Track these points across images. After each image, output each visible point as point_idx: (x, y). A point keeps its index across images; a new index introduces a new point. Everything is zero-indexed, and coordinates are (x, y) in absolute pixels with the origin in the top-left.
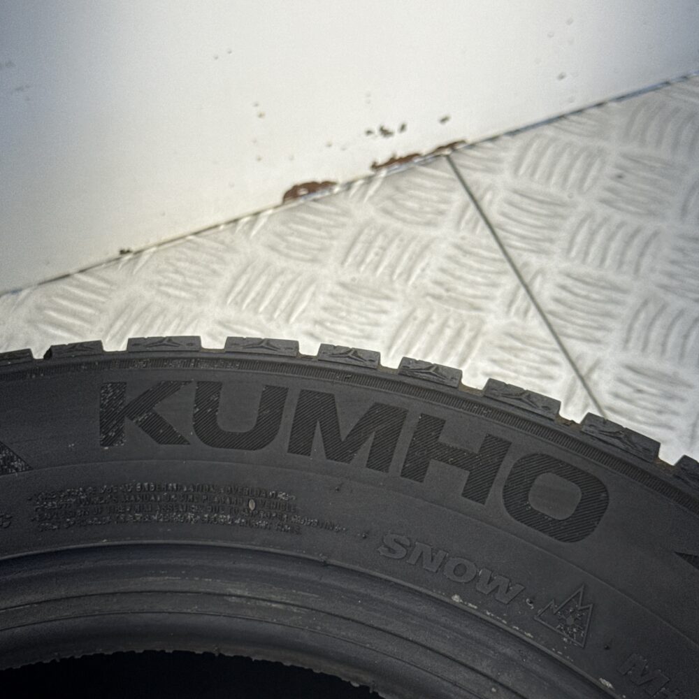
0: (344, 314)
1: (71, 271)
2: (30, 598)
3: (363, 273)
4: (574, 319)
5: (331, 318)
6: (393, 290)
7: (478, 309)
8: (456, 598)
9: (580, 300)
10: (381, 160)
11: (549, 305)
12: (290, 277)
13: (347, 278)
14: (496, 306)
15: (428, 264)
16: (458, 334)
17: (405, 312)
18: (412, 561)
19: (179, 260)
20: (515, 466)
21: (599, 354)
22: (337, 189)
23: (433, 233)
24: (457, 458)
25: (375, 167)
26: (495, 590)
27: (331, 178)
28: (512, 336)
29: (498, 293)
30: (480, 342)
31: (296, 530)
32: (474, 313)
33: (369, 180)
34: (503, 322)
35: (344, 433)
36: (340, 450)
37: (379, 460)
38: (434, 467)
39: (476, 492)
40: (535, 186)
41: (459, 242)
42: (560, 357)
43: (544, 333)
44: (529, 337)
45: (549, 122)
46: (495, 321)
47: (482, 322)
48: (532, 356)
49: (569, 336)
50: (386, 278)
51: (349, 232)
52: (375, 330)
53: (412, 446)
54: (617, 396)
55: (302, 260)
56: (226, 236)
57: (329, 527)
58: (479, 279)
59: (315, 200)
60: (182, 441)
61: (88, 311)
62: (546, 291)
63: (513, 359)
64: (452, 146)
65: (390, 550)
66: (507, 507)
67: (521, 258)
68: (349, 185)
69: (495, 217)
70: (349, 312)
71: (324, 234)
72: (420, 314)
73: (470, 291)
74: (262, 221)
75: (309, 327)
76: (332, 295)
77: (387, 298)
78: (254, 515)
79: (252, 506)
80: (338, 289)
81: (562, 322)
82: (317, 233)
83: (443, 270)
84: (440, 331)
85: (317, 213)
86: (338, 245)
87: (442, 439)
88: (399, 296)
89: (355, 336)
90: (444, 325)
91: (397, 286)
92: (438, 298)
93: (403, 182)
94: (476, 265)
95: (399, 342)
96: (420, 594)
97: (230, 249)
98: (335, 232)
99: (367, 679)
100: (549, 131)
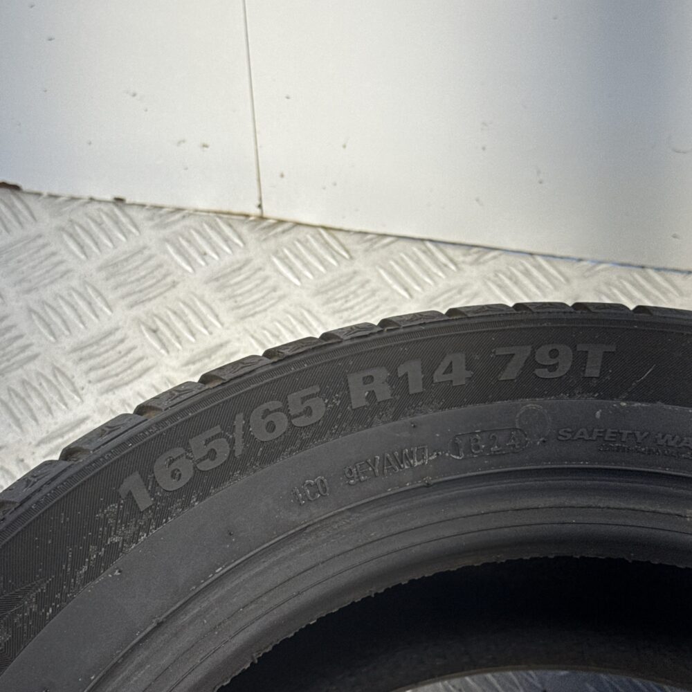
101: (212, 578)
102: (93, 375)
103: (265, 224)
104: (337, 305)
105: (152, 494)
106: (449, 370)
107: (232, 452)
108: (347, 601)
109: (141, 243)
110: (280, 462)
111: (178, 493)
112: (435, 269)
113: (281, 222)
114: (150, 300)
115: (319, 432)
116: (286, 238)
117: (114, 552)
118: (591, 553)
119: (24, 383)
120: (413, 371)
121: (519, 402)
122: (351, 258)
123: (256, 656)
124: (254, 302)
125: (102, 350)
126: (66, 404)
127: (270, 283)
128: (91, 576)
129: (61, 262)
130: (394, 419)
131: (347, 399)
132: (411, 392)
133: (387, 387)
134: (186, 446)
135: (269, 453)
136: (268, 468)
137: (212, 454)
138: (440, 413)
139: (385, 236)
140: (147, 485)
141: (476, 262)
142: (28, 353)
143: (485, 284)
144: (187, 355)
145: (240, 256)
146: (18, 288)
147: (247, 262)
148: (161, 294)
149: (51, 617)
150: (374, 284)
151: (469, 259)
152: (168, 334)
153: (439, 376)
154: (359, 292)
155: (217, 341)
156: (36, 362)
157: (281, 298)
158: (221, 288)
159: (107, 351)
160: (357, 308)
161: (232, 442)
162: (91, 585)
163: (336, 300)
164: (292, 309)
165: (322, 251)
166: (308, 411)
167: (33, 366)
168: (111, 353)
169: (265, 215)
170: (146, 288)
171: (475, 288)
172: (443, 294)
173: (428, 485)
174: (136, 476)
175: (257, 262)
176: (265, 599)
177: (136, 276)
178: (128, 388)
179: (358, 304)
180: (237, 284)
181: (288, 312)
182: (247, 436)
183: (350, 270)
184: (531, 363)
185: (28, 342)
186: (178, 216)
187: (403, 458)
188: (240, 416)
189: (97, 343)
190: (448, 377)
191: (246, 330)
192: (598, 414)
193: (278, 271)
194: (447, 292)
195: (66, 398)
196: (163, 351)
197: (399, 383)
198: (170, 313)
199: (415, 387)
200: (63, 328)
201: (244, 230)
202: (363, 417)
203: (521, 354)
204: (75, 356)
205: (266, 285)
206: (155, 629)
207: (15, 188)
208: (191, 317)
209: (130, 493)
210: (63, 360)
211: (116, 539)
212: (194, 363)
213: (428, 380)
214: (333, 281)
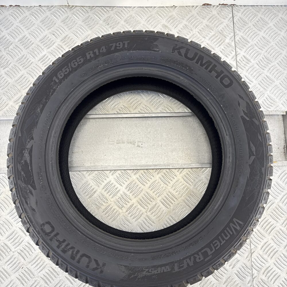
0: (205, 30)
1: (164, 6)
2: (156, 69)
3: (210, 24)
4: (239, 45)
5: (202, 30)
6: (214, 29)
7: (226, 37)
8: (208, 89)
9: (242, 42)
10: (221, 4)
11: (236, 41)
12: (199, 20)
13: (207, 24)
14: (228, 38)
15: (221, 26)
16: (221, 41)
17: (214, 34)
18: (205, 83)
19: (182, 10)
20: (223, 76)
21: (240, 52)
22: (212, 6)
23: (224, 20)
24: (216, 72)
25: (220, 4)
26: (214, 90)
27: (212, 4)
28: (229, 44)
29: (230, 36)
30: (224, 43)
31: (192, 73)
32: (225, 38)
33: (218, 6)
34: (229, 41)
35: (203, 63)
36: (202, 65)
37: (206, 68)
38: (213, 72)
39: (217, 77)
40: (244, 18)
41: (227, 24)
42: (234, 50)
43: (234, 45)
44: (231, 45)
45: (251, 6)
46: (227, 41)
47: (225, 40)
48: (230, 49)
49: (237, 47)
50: (214, 26)
51: (211, 15)
52: (208, 35)
53: (211, 68)
54: (240, 60)
55: (201, 18)
56: (191, 8)
57: (196, 74)
58: (228, 32)
59: (207, 7)
60: (182, 56)
61: (165, 15)
62: (237, 38)
63: (227, 48)
64: (234, 5)
65: (203, 80)
66: (220, 81)
67: (236, 31)
68: (214, 6)
69: (235, 22)
70: (206, 30)
71: (206, 14)
72: (216, 35)
73: (226, 34)
74: (198, 8)
75: (198, 31)
76: (204, 26)
77: (212, 30)
78: (188, 69)
79: (188, 68)
80: (205, 25)
81: (237, 44)
82: (206, 13)
83: (223, 28)
84: (218, 39)
85: (207, 10)
86: (208, 17)
87: (216, 68)
88: (214, 30)
89: (205, 35)
90: (219, 38)
91: (215, 28)
92: (220, 33)
93: (223, 9)
94: (228, 29)
95: (211, 39)
96: (204, 87)
97: (191, 12)
98: (209, 14)
99: (193, 94)
100: (251, 8)
101: (71, 91)
102: (45, 46)
103: (70, 7)
104: (87, 24)
105: (58, 79)
106: (102, 50)
107: (69, 70)
108: (93, 90)
109: (47, 15)
110: (78, 70)
111: (62, 79)
112: (104, 13)
113: (73, 6)
114: (51, 28)
115: (83, 64)
116: (75, 10)
117: (55, 90)
118: (130, 77)
119: (32, 49)
120: (96, 51)
121: (115, 54)
122: (88, 13)
123: (81, 101)
124: (71, 25)
125: (45, 40)
126: (41, 52)
127: (73, 20)
128: (52, 94)
129: (33, 22)
130: (95, 60)
131: (86, 58)
132: (97, 55)
133: (93, 54)
134: (62, 70)
135: (76, 69)
136: (76, 72)
137: (66, 71)
138: (102, 58)
139: (94, 6)
140: (57, 78)
141: (112, 10)
142: (32, 43)
143: (114, 15)
144: (61, 39)
145: (66, 15)
146: (26, 29)
147: (68, 16)
148: (53, 26)
149: (48, 102)
150: (93, 18)
151: (111, 9)
152: (56, 35)
153: (101, 51)
154: (91, 20)
155: (66, 35)
156: (33, 44)
157: (76, 23)
158: (64, 23)
159: (46, 40)
160: (91, 24)
161: (69, 69)
162: (53, 96)
163: (87, 23)
164: (79, 26)
165: (82, 12)
166: (80, 61)
167: (33, 45)
168: (47, 40)
169: (69, 5)
170: (50, 25)
171: (112, 16)
172: (106, 18)
173: (103, 70)
174: (55, 77)
175: (70, 16)
176: (80, 93)
177: (48, 23)
178: (51, 47)
179: (91, 23)
180: (67, 22)
181: (78, 27)
182: (71, 67)
183: (88, 15)
184: (116, 46)
185: (31, 40)
186: (53, 8)
187: (97, 67)
188: (69, 64)
189: (44, 39)
190: (102, 51)
191: (71, 32)
192: (128, 54)
193: (74, 18)
194: (107, 18)
195: (41, 51)
196: (56, 39)
197: (94, 53)
198: (56, 30)
199: (97, 54)
200: (37, 37)
201: (66, 9)
202: (90, 60)
203: (114, 45)
204: (40, 42)
205: (73, 21)
206: (64, 100)
207: (19, 6)
208: (60, 30)
209: (55, 80)
210: (38, 43)
211: (54, 88)
212: (62, 40)
213: (99, 52)
214: (85, 18)
